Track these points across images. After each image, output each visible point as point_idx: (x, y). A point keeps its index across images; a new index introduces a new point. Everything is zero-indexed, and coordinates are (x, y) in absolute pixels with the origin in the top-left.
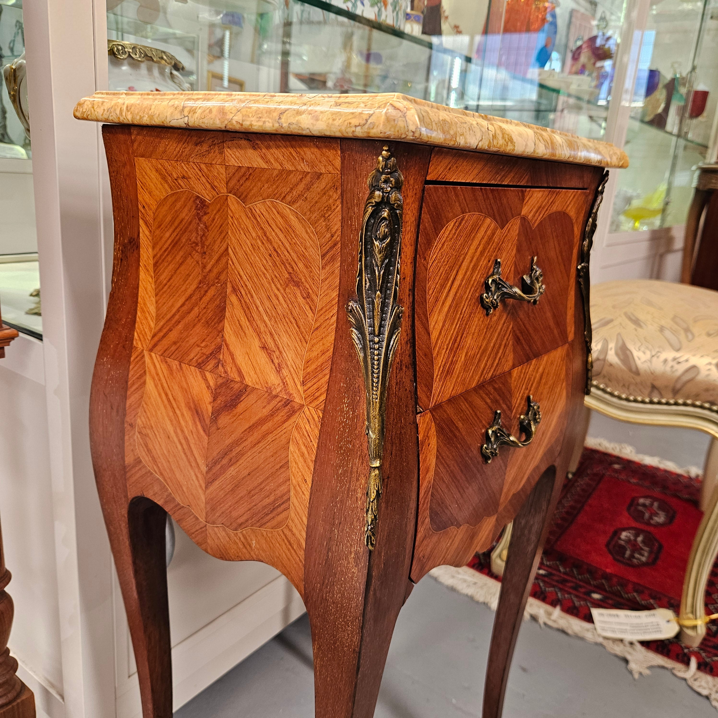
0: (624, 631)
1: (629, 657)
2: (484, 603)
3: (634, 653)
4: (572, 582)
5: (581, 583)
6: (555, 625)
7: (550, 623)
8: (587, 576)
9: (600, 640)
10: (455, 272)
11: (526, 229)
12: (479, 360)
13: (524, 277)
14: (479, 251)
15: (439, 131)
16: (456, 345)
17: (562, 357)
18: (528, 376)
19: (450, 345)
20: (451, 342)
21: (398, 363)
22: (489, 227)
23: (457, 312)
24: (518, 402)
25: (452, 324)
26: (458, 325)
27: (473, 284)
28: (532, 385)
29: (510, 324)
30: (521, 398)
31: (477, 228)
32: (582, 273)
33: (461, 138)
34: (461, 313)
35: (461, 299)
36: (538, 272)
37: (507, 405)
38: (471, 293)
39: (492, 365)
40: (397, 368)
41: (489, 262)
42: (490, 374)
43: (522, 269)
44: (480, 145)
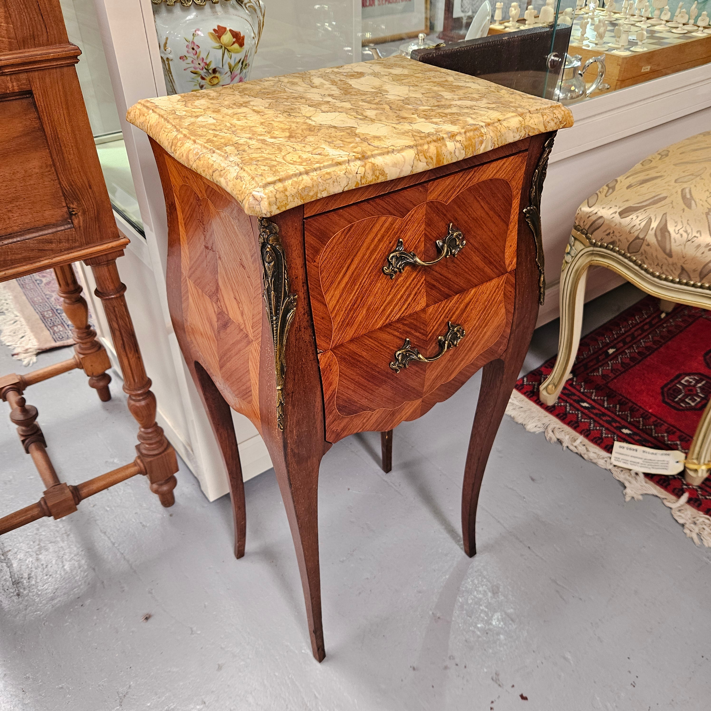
0: (634, 463)
1: (627, 484)
2: (522, 424)
3: (633, 481)
4: (609, 416)
5: (618, 419)
6: (575, 450)
7: (571, 447)
8: (628, 413)
9: (611, 467)
10: (349, 261)
11: (437, 207)
12: (384, 310)
13: (437, 242)
14: (376, 240)
15: (296, 200)
16: (356, 306)
17: (498, 285)
18: (448, 308)
19: (349, 307)
20: (350, 305)
21: (297, 328)
22: (385, 222)
23: (355, 285)
24: (435, 328)
25: (351, 293)
26: (357, 293)
27: (373, 262)
28: (454, 314)
29: (422, 278)
30: (440, 325)
31: (371, 226)
32: (528, 215)
33: (323, 193)
34: (360, 284)
35: (359, 275)
36: (455, 234)
37: (420, 333)
38: (371, 269)
39: (400, 310)
40: (296, 331)
41: (390, 243)
42: (398, 316)
43: (435, 236)
44: (346, 189)
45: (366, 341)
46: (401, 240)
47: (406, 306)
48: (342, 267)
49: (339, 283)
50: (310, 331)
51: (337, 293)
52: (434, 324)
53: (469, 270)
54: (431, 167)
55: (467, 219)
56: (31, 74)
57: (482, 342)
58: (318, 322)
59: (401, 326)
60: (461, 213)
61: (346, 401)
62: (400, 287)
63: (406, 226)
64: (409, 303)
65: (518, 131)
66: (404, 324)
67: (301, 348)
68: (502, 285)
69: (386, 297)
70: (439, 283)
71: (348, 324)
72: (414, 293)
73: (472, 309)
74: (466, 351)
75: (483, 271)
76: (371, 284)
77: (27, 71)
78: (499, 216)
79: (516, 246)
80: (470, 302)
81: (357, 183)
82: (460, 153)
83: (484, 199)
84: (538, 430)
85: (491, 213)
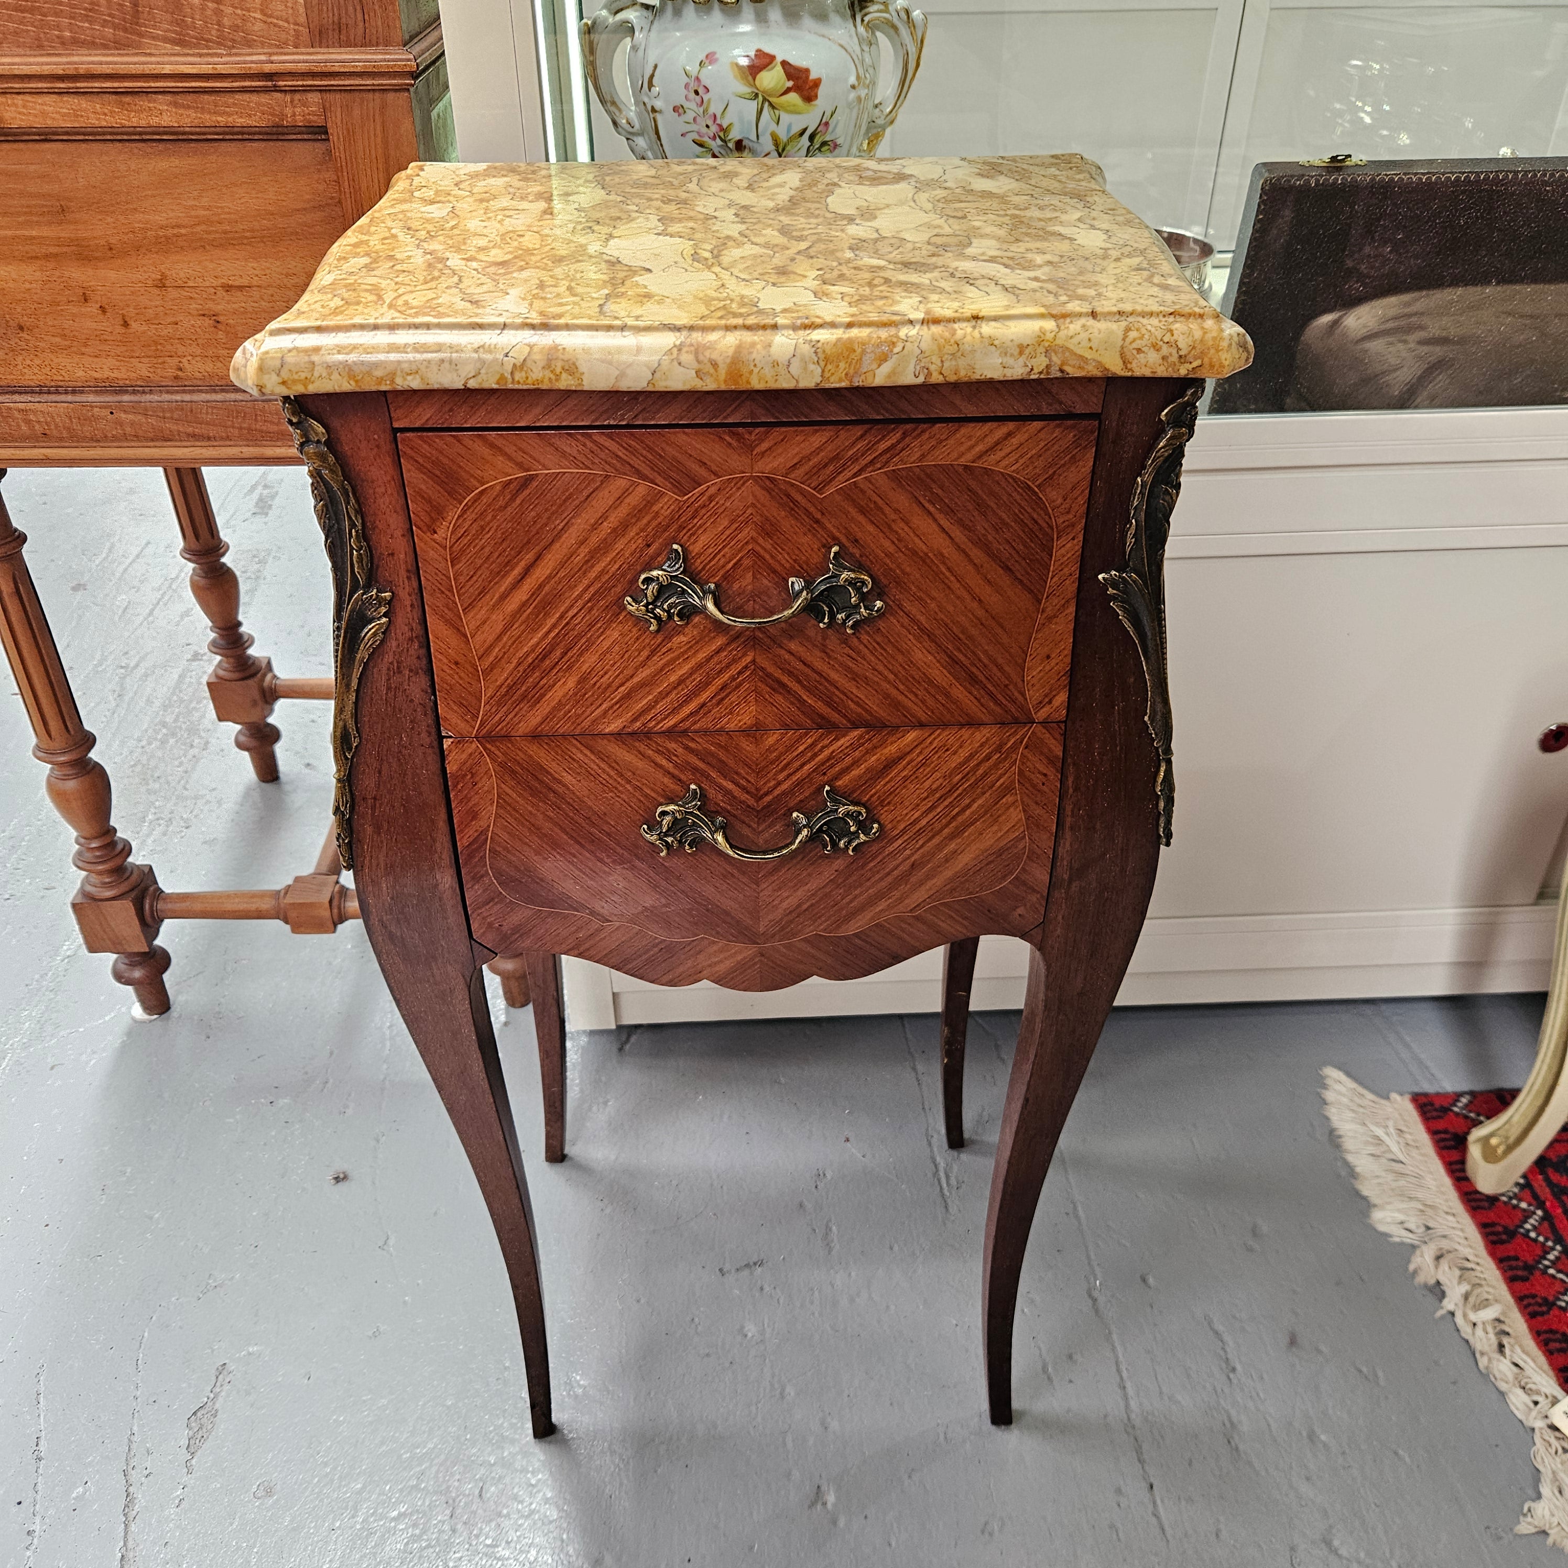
1: (1548, 1490)
6: (1466, 1331)
7: (1460, 1320)
9: (1538, 1425)
10: (530, 556)
11: (788, 496)
12: (628, 696)
13: (791, 580)
14: (606, 527)
15: (335, 376)
16: (547, 662)
17: (1001, 746)
18: (826, 753)
19: (530, 660)
20: (533, 655)
21: (392, 663)
22: (626, 493)
23: (547, 615)
24: (785, 786)
25: (535, 631)
26: (552, 635)
27: (597, 578)
28: (847, 770)
29: (745, 655)
30: (799, 783)
31: (585, 493)
32: (1111, 591)
33: (409, 378)
34: (561, 617)
35: (557, 596)
36: (844, 576)
37: (737, 784)
38: (592, 590)
39: (675, 711)
40: (389, 669)
41: (649, 546)
42: (671, 722)
43: (787, 565)
44: (472, 384)
45: (574, 750)
46: (675, 546)
47: (692, 706)
48: (509, 564)
49: (504, 597)
50: (423, 681)
51: (498, 620)
52: (781, 777)
53: (895, 675)
54: (711, 386)
55: (892, 549)
56: (327, 96)
57: (948, 873)
58: (445, 668)
59: (680, 750)
60: (871, 528)
61: (517, 869)
62: (678, 657)
63: (693, 517)
64: (703, 705)
65: (1021, 353)
66: (687, 748)
67: (400, 710)
68: (1015, 747)
69: (637, 669)
70: (799, 682)
71: (524, 697)
72: (719, 682)
73: (906, 779)
74: (890, 879)
75: (947, 695)
76: (591, 626)
77: (322, 90)
78: (1007, 569)
79: (1068, 660)
80: (901, 758)
81: (502, 377)
82: (805, 369)
83: (949, 511)
84: (1399, 1235)
85: (977, 554)
